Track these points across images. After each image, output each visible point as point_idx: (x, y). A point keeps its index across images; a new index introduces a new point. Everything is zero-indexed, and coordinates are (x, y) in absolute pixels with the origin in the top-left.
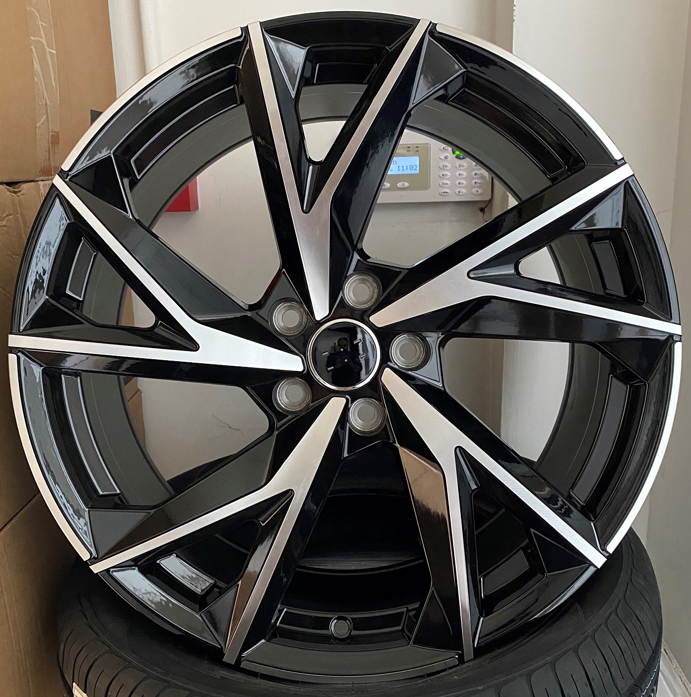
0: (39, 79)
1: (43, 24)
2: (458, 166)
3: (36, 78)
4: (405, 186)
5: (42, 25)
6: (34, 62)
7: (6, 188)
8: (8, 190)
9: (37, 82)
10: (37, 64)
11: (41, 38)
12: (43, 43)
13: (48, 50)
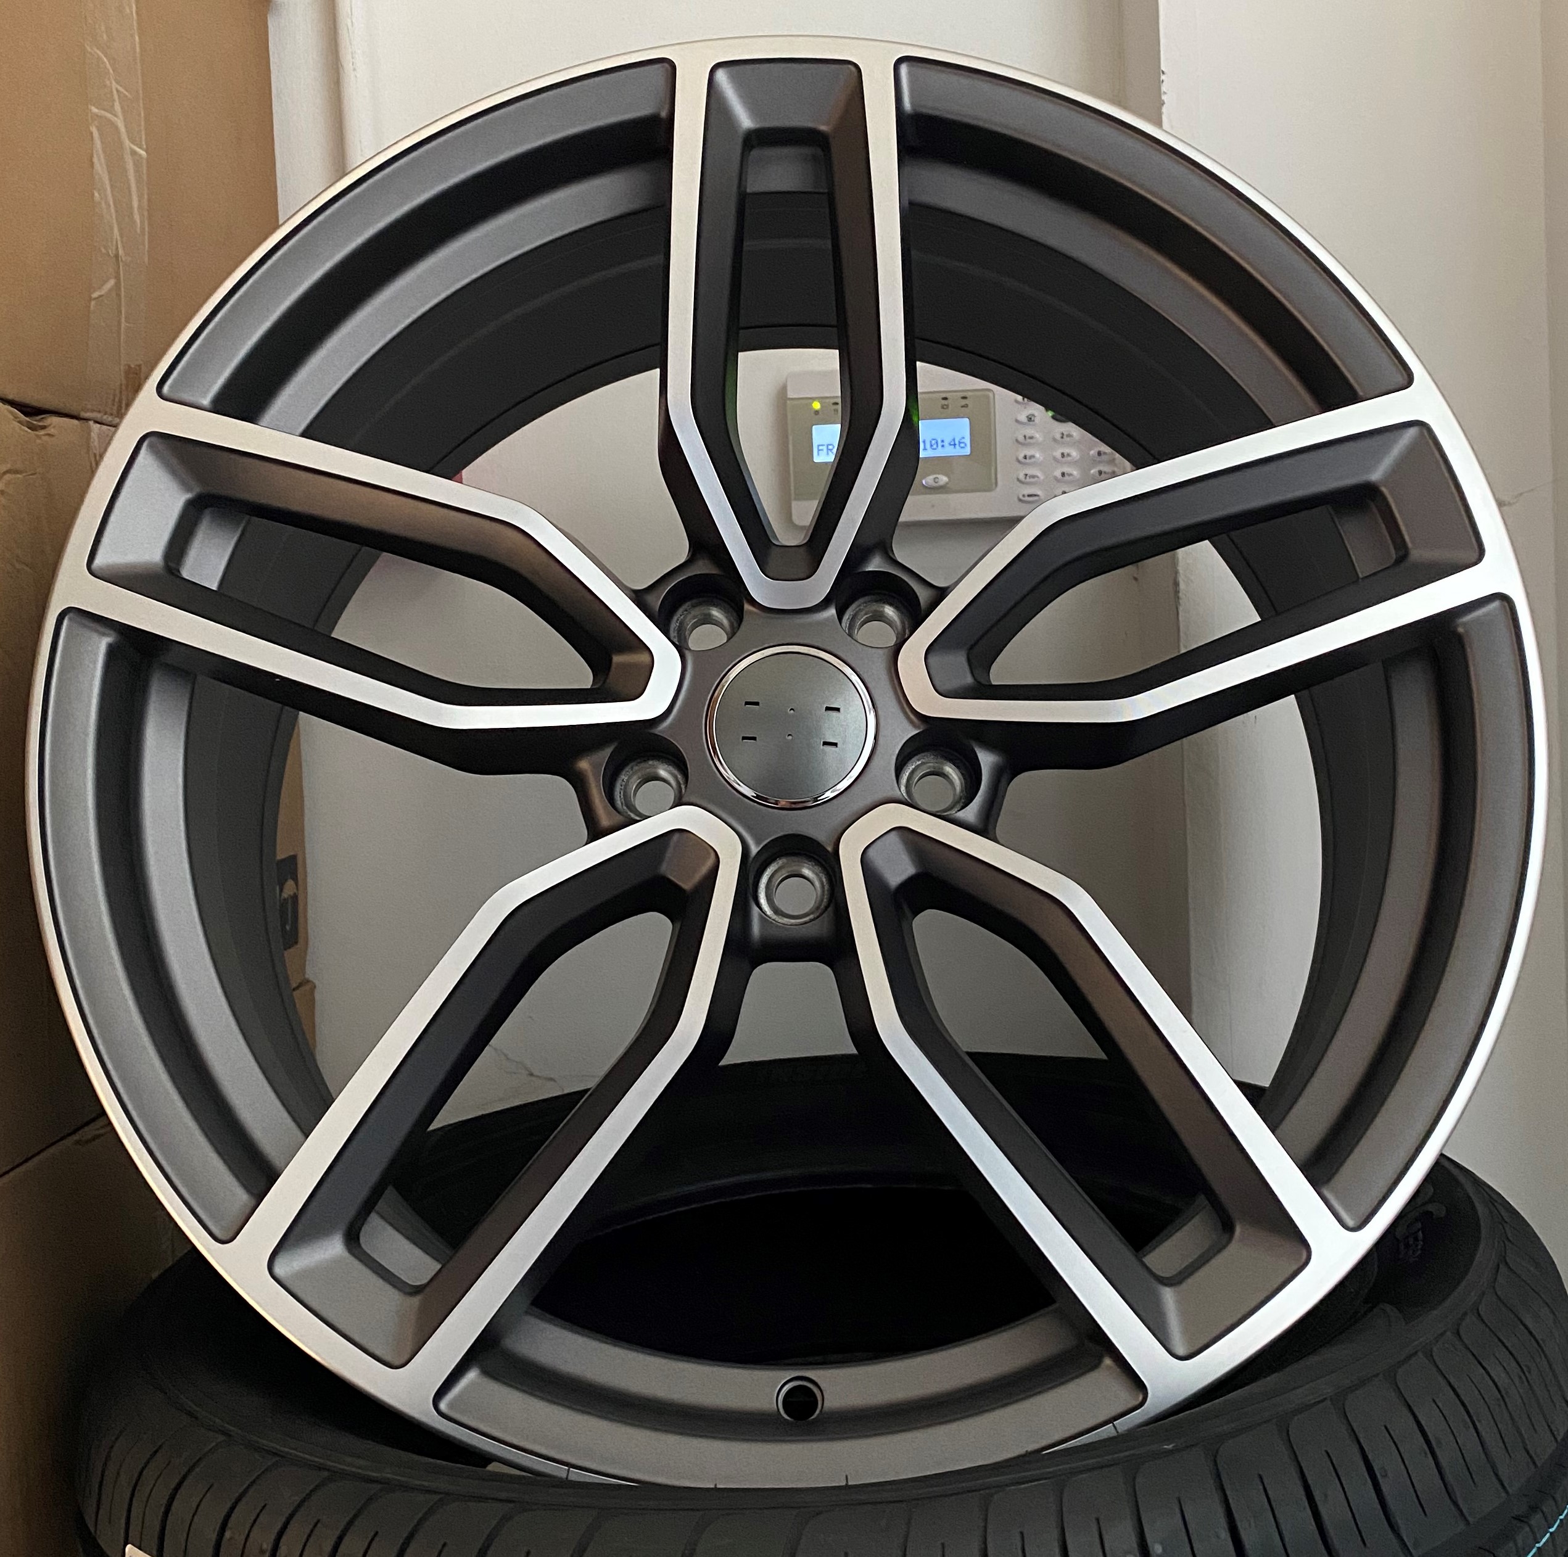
0: (105, 196)
1: (120, 88)
2: (1058, 436)
3: (96, 194)
4: (941, 483)
5: (118, 91)
6: (95, 160)
7: (11, 413)
8: (16, 417)
9: (100, 203)
10: (101, 164)
11: (116, 116)
12: (117, 128)
13: (127, 143)
